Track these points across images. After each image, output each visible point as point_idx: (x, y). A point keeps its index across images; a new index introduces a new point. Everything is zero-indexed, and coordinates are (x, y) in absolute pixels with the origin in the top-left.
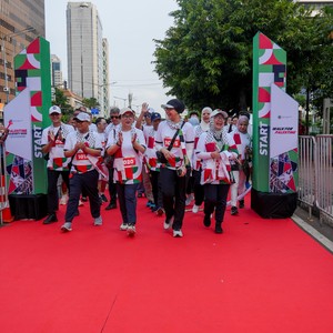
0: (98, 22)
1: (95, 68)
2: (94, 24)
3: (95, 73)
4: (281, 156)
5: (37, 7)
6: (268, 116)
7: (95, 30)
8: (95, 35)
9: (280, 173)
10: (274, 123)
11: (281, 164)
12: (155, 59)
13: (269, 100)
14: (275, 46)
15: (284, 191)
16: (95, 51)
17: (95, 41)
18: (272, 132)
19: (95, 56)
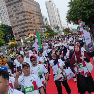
0: (55, 5)
1: (56, 17)
2: (54, 6)
3: (57, 19)
4: (88, 44)
5: (38, 6)
6: (84, 36)
7: (54, 7)
8: (54, 9)
9: (89, 48)
10: (85, 38)
11: (89, 46)
12: (66, 19)
13: (83, 33)
14: (82, 22)
15: (91, 52)
16: (55, 13)
17: (55, 10)
18: (85, 40)
19: (56, 14)
